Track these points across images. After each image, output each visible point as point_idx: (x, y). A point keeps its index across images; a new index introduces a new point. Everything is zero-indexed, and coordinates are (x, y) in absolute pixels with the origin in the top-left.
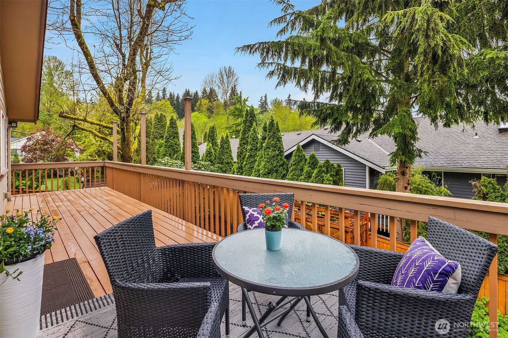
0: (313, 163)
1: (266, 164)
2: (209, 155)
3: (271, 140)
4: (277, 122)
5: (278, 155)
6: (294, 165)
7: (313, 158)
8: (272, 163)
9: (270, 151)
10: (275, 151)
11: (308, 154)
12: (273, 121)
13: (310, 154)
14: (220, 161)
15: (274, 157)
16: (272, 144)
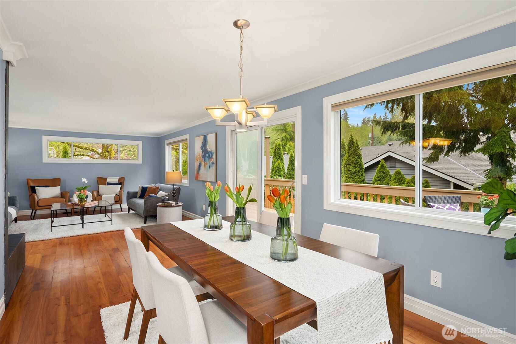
0: (399, 179)
1: (347, 179)
2: (278, 171)
3: (351, 157)
4: (357, 140)
5: (359, 171)
6: (378, 181)
7: (399, 174)
8: (353, 179)
9: (351, 167)
10: (356, 167)
11: (392, 171)
12: (352, 139)
13: (395, 171)
14: (290, 176)
15: (355, 173)
16: (353, 161)
